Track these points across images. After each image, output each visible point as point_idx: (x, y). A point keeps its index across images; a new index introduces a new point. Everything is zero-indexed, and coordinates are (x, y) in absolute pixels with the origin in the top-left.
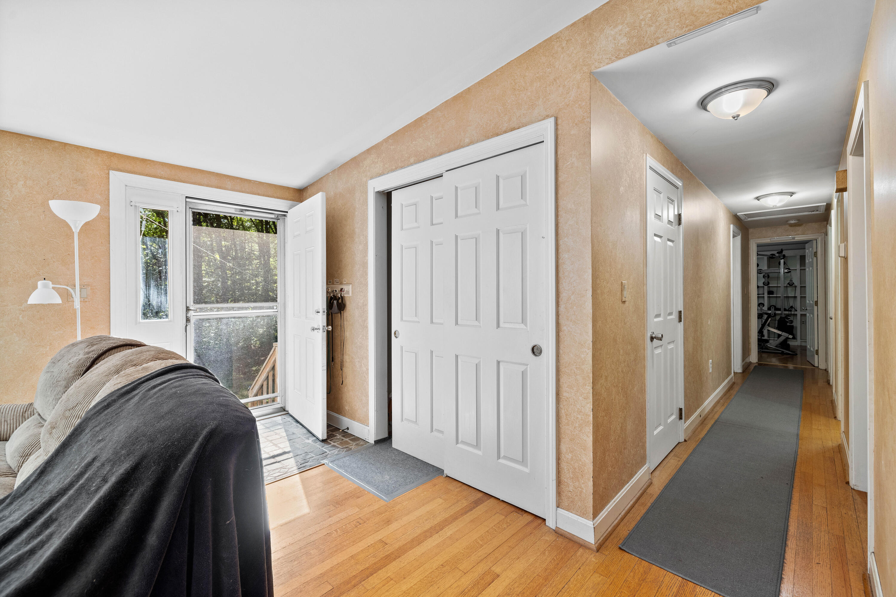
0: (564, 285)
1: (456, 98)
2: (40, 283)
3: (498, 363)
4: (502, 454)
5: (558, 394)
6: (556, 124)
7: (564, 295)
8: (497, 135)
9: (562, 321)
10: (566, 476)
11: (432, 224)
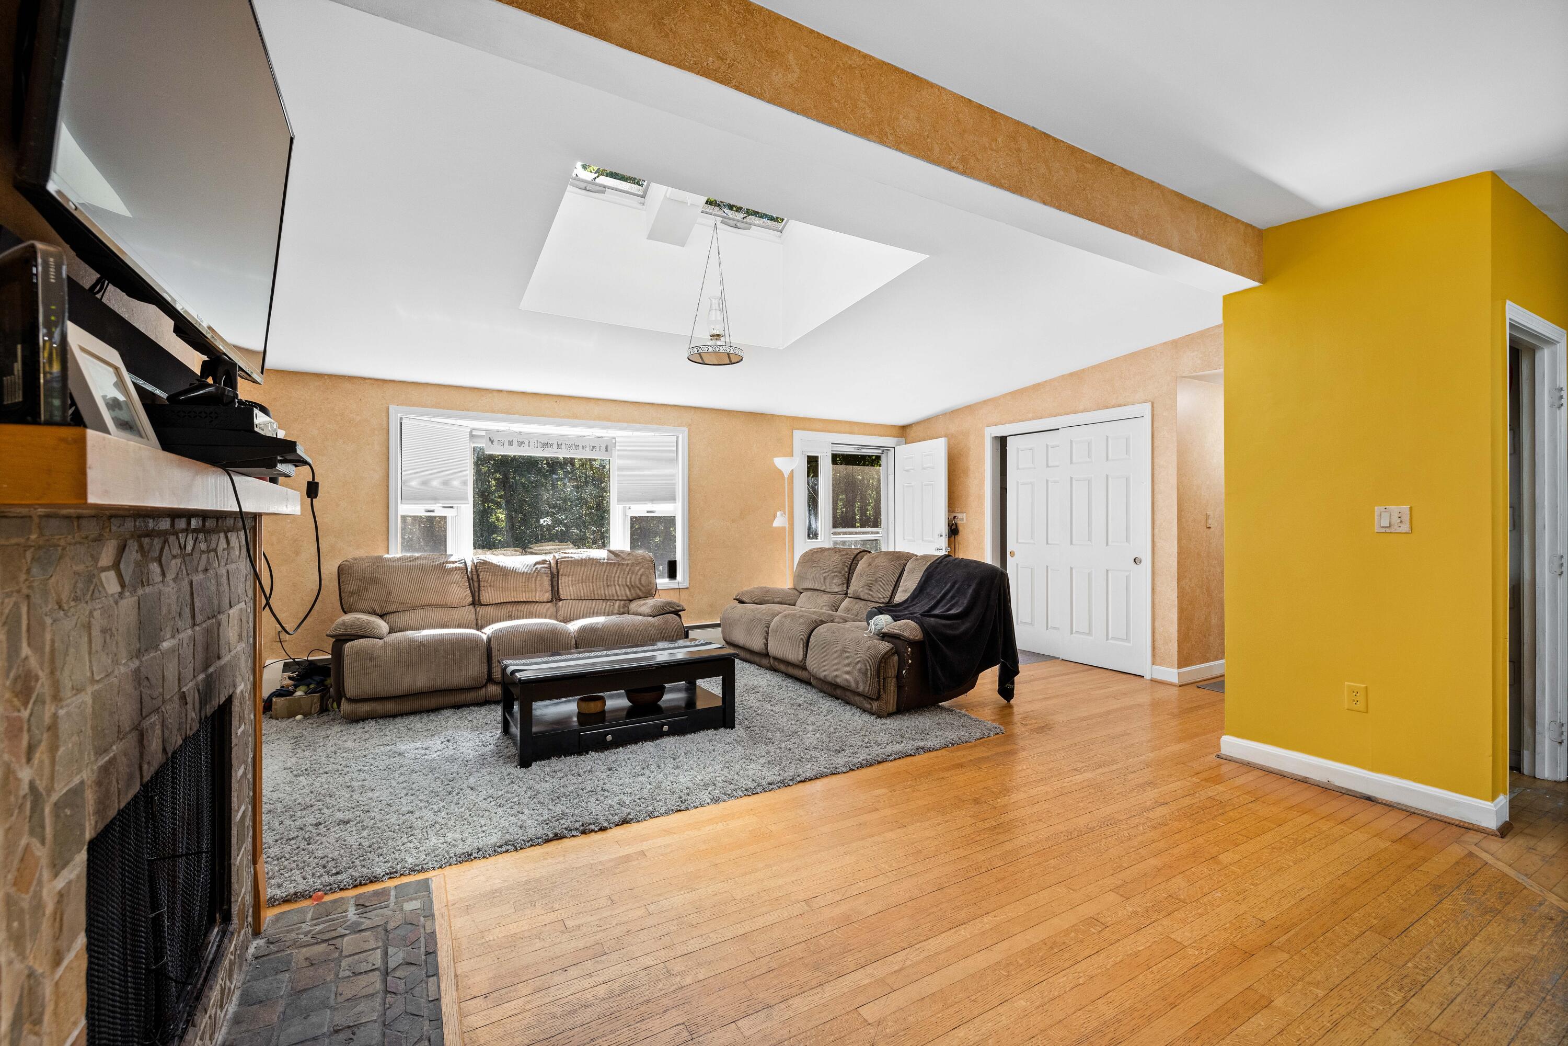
0: (1158, 516)
1: (1071, 375)
2: (779, 513)
3: (1107, 571)
4: (1110, 636)
5: (1153, 589)
6: (1153, 406)
7: (1157, 523)
8: (1108, 408)
9: (1156, 540)
10: (1159, 643)
11: (1048, 466)
